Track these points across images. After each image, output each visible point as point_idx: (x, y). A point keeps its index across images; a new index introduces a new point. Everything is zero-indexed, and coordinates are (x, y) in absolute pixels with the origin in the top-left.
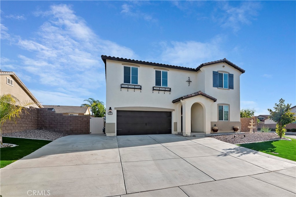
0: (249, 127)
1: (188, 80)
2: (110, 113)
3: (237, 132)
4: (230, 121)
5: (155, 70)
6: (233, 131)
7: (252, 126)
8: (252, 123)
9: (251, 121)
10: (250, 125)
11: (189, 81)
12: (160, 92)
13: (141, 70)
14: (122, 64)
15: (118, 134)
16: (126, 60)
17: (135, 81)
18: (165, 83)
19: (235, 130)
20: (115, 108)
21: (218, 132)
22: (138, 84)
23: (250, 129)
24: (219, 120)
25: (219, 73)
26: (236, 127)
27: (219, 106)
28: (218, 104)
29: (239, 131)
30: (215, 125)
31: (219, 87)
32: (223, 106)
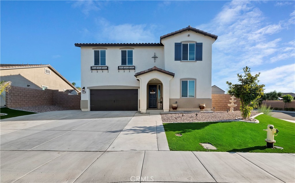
0: (229, 105)
1: (154, 56)
2: (84, 92)
3: (204, 110)
4: (197, 98)
5: (121, 50)
6: (199, 109)
7: (233, 104)
8: (233, 100)
9: (231, 98)
10: (231, 103)
11: (155, 57)
12: (125, 70)
13: (109, 52)
14: (93, 49)
15: (91, 110)
16: (96, 45)
17: (104, 63)
18: (131, 61)
19: (202, 108)
20: (88, 88)
21: (178, 110)
22: (106, 65)
23: (230, 107)
24: (182, 96)
25: (183, 44)
26: (201, 105)
27: (182, 81)
28: (181, 79)
29: (209, 110)
30: (176, 103)
31: (183, 60)
32: (187, 81)
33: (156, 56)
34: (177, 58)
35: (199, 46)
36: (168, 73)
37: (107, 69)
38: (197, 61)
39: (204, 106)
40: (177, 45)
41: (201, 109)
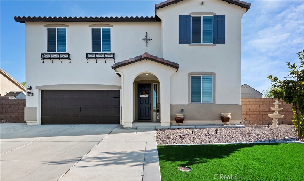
0: (270, 115)
1: (145, 38)
2: (30, 94)
3: (228, 123)
4: (216, 104)
5: (90, 28)
6: (220, 122)
7: (276, 114)
8: (277, 107)
9: (274, 103)
10: (273, 112)
11: (147, 39)
12: (98, 60)
13: (71, 30)
14: (45, 26)
15: (44, 122)
16: (50, 19)
17: (63, 47)
18: (107, 46)
19: (225, 120)
20: (37, 88)
21: (185, 122)
22: (67, 52)
23: (272, 119)
24: (192, 101)
25: (193, 18)
26: (225, 115)
27: (192, 77)
28: (189, 74)
29: (237, 123)
30: (182, 111)
31: (192, 42)
32: (201, 77)
33: (149, 37)
34: (183, 40)
35: (220, 20)
36: (168, 63)
37: (69, 58)
38: (217, 45)
39: (229, 116)
40: (183, 19)
41: (223, 121)
